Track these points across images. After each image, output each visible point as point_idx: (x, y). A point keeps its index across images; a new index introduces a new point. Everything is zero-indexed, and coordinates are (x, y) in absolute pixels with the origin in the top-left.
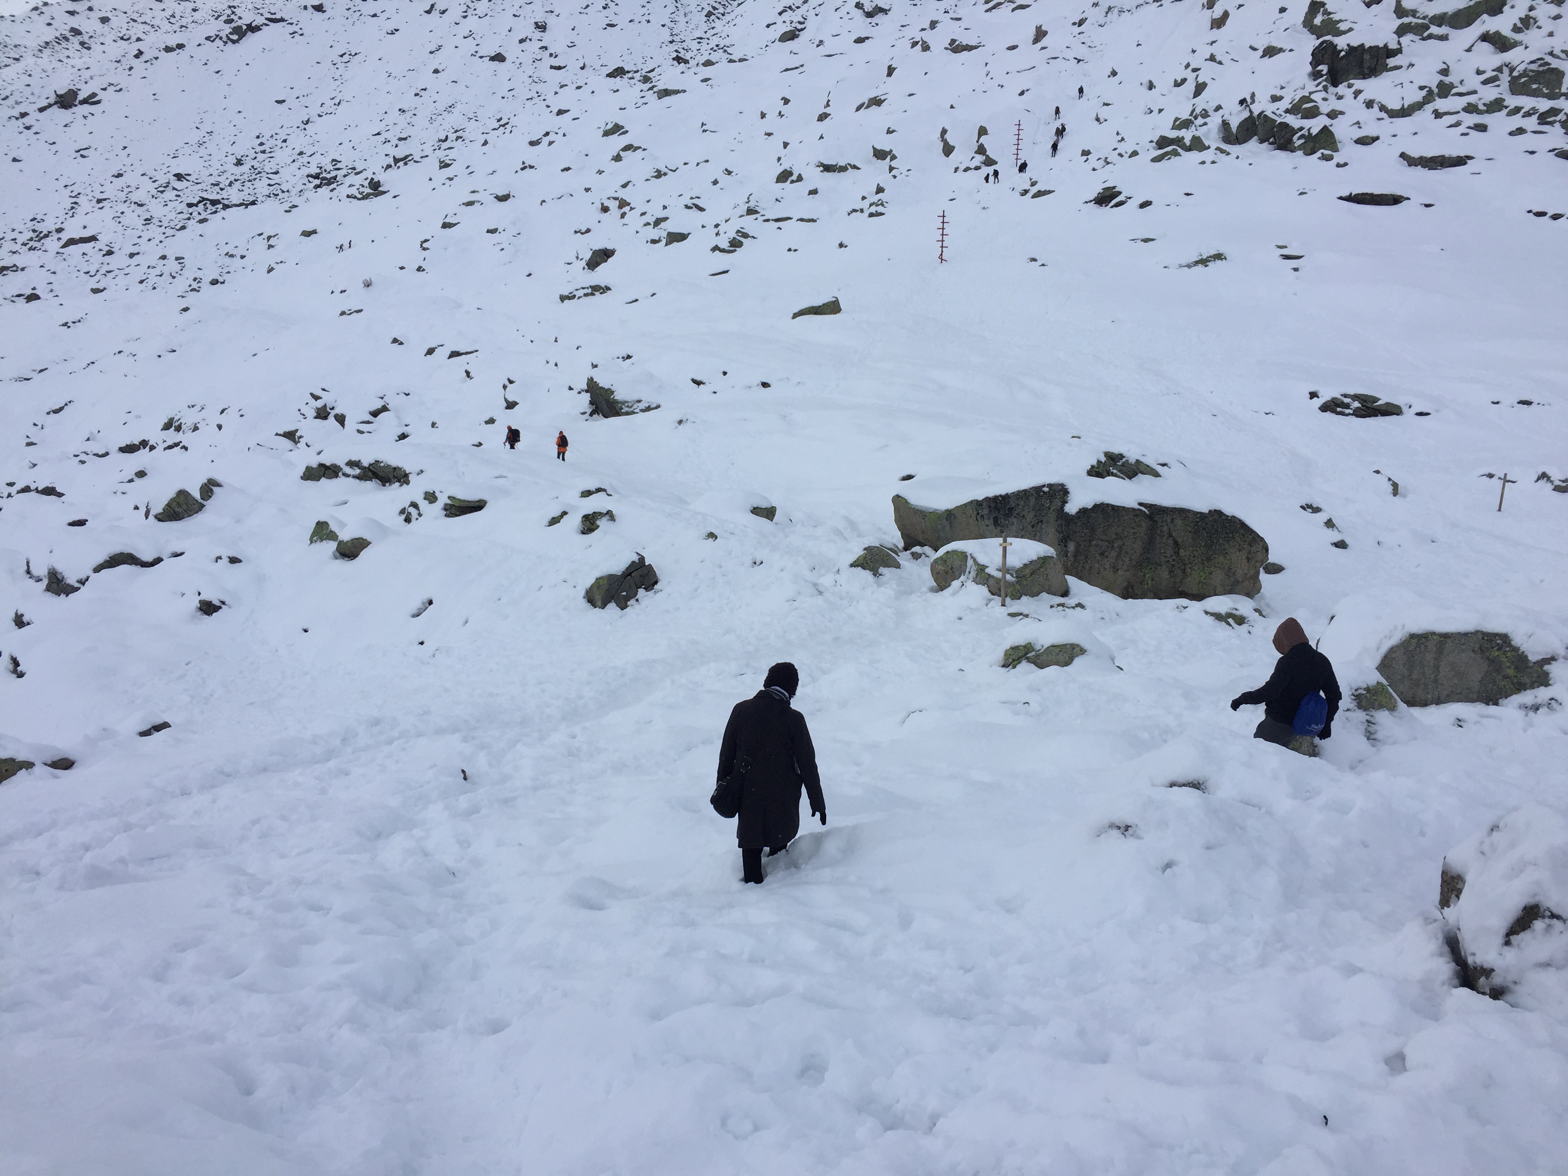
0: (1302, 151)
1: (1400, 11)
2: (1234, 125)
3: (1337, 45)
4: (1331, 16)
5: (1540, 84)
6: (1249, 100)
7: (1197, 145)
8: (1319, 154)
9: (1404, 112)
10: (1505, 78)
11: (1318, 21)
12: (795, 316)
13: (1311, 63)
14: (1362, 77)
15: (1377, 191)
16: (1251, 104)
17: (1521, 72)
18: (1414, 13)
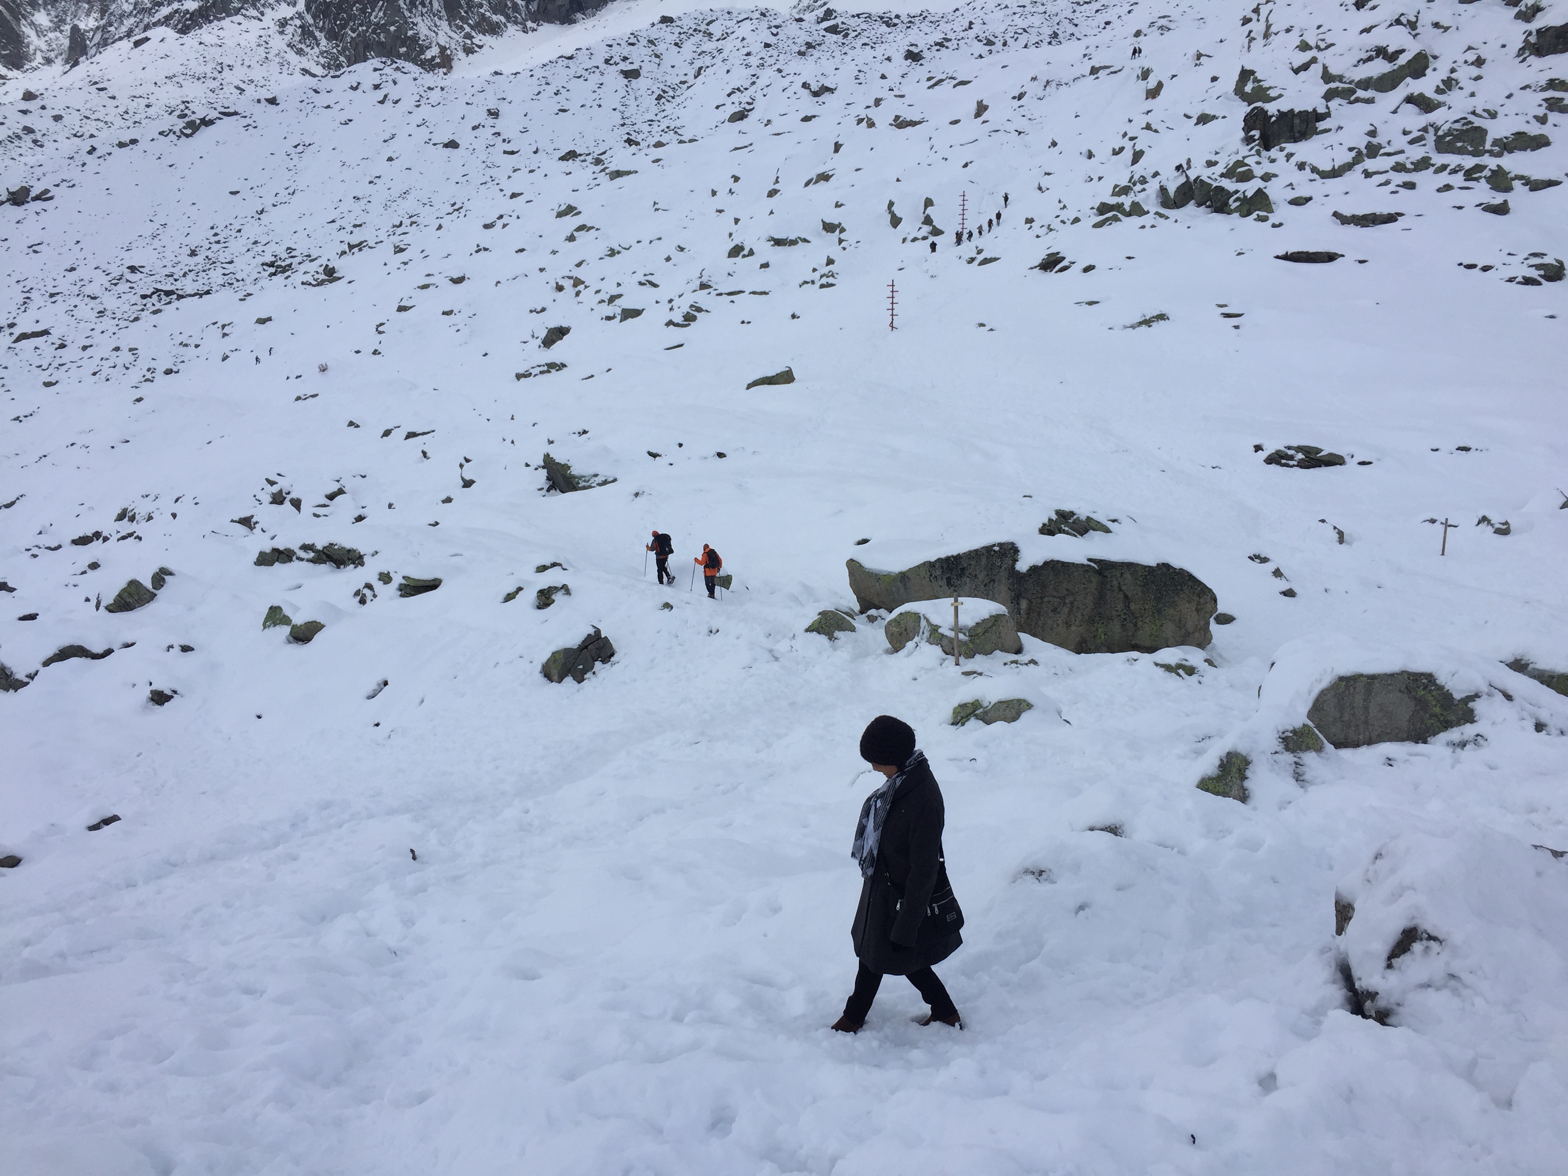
0: (1238, 214)
1: (1327, 77)
2: (1172, 190)
3: (1267, 111)
4: (1261, 83)
5: (1464, 142)
6: (1185, 166)
7: (1137, 210)
8: (1254, 216)
9: (1335, 173)
10: (1431, 138)
11: (1248, 88)
12: (749, 386)
13: (1243, 129)
14: (1293, 140)
15: (1312, 249)
16: (1187, 169)
17: (1446, 131)
18: (1340, 78)
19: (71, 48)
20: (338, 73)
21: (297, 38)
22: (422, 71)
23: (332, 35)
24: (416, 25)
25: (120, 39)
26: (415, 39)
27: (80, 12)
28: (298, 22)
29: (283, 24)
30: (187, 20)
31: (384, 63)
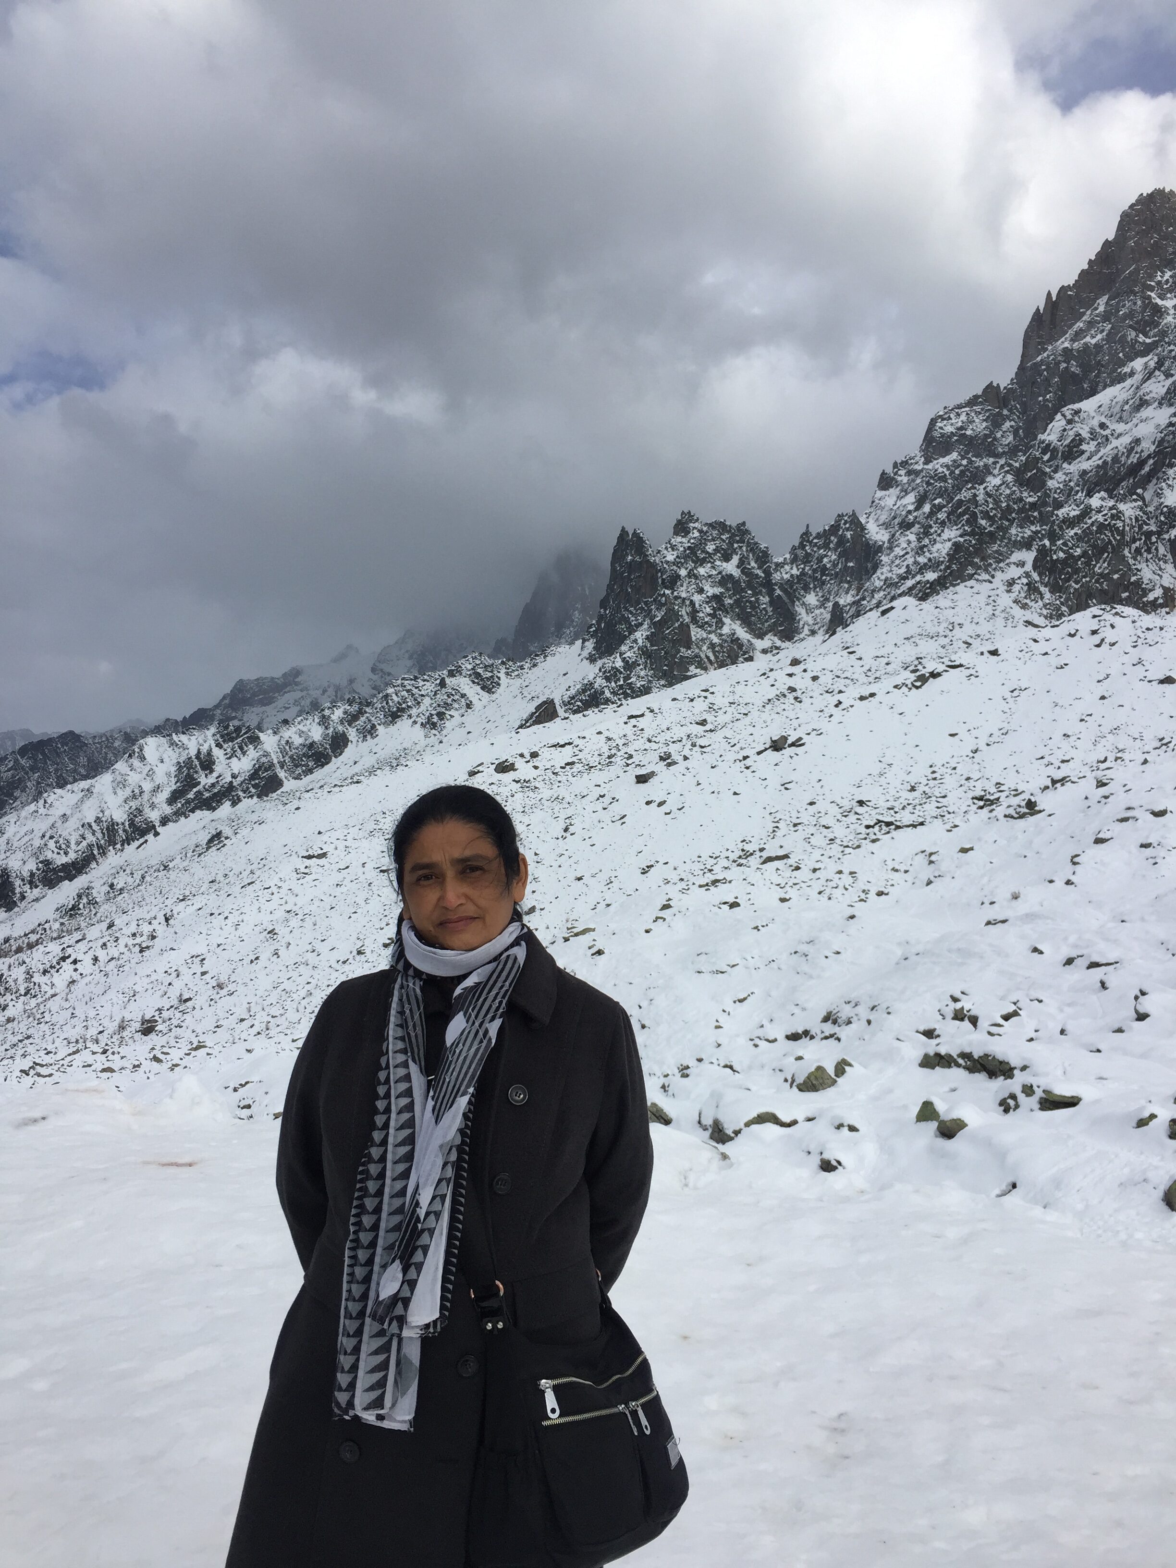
19: (831, 621)
20: (1057, 623)
21: (1023, 595)
22: (1142, 613)
23: (1055, 589)
24: (1139, 571)
25: (871, 610)
26: (1138, 584)
27: (841, 591)
28: (1025, 581)
29: (1011, 583)
30: (927, 588)
31: (1103, 610)
